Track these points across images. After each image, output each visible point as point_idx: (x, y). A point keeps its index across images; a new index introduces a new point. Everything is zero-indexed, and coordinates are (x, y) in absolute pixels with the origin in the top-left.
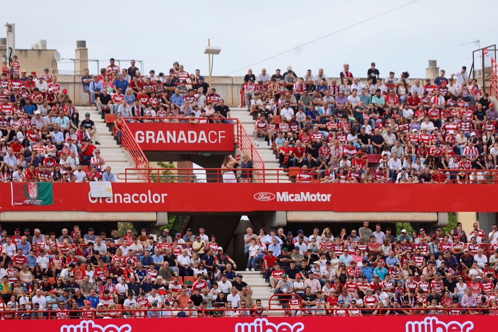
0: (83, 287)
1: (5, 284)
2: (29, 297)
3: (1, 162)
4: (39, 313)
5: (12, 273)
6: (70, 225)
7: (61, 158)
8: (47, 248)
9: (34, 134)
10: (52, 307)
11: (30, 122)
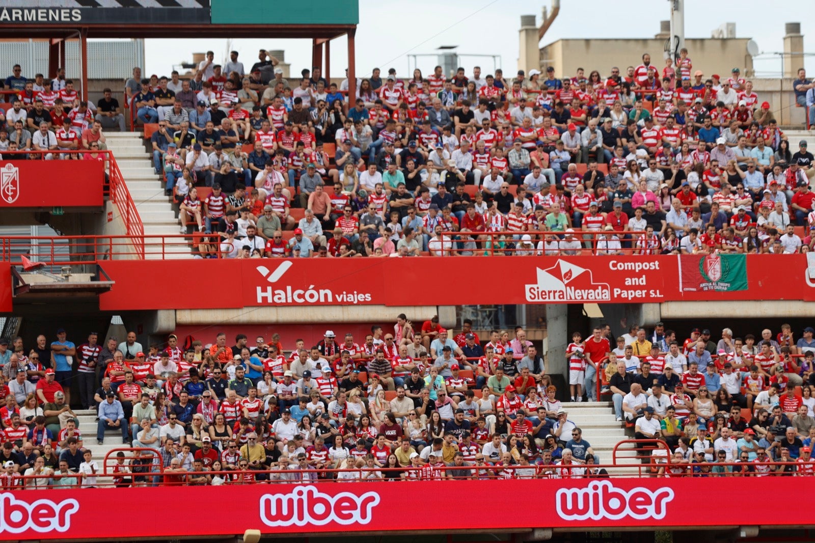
0: (798, 425)
1: (670, 418)
2: (710, 440)
3: (663, 221)
4: (726, 467)
5: (681, 402)
6: (775, 323)
7: (759, 214)
8: (738, 360)
9: (715, 175)
10: (748, 458)
11: (709, 157)
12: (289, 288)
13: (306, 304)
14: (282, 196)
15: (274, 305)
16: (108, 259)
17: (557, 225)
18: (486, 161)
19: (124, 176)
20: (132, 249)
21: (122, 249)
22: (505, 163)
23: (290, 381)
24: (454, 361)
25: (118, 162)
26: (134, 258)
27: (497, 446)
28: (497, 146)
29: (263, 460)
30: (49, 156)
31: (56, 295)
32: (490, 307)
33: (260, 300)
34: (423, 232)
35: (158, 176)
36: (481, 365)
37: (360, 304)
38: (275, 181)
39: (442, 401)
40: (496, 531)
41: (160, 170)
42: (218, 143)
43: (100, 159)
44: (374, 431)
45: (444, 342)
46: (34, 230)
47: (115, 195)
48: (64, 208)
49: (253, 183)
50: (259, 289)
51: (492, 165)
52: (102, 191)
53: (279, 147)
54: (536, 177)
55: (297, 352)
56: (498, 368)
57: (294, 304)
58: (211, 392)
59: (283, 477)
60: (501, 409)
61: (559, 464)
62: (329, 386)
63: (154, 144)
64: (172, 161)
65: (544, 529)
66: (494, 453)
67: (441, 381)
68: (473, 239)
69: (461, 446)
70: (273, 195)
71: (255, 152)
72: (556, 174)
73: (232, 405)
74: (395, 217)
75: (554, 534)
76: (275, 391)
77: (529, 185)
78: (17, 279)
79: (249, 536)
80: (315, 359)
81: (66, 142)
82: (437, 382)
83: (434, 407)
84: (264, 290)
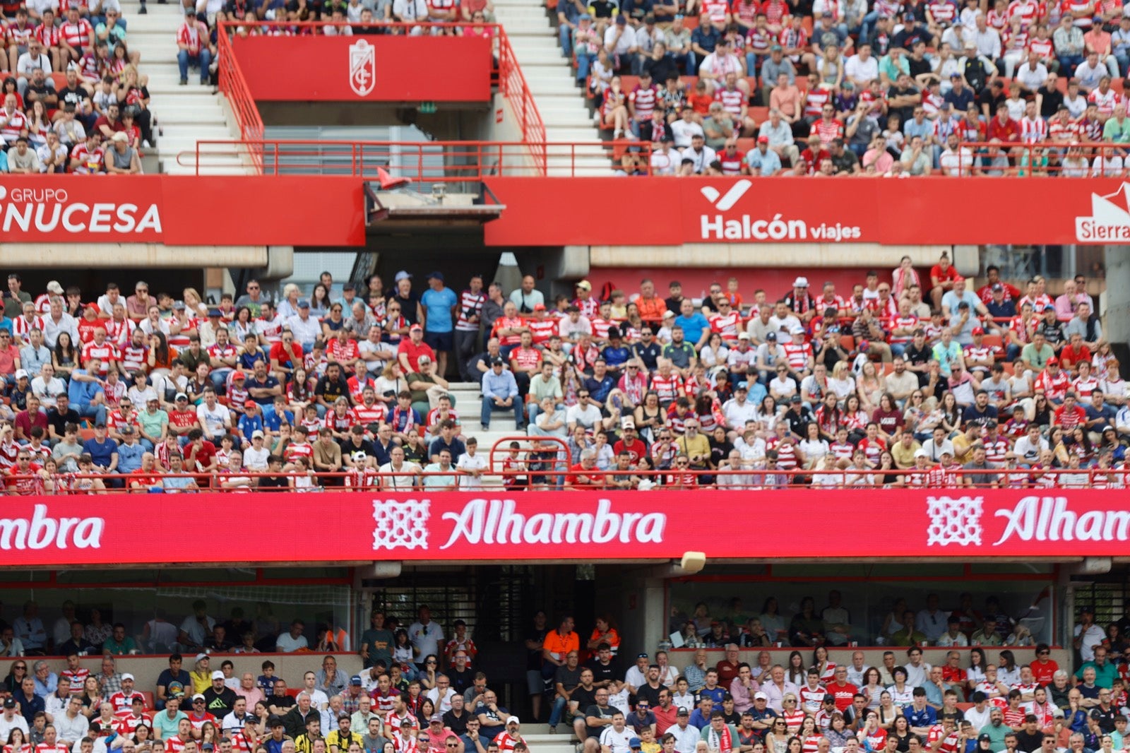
12: (746, 218)
13: (769, 241)
14: (736, 89)
15: (725, 241)
16: (497, 174)
17: (1121, 134)
18: (1023, 43)
19: (520, 59)
20: (529, 161)
21: (516, 161)
22: (1049, 47)
23: (747, 346)
24: (975, 322)
25: (511, 40)
26: (533, 173)
27: (1034, 442)
28: (1038, 23)
29: (707, 455)
30: (416, 30)
31: (424, 223)
32: (1025, 247)
33: (705, 235)
34: (933, 143)
35: (566, 60)
36: (1014, 328)
37: (844, 241)
38: (729, 68)
39: (957, 379)
40: (1033, 560)
41: (569, 52)
42: (650, 15)
43: (486, 35)
44: (863, 418)
45: (960, 295)
46: (395, 133)
47: (507, 86)
48: (436, 103)
49: (696, 72)
50: (704, 219)
51: (1030, 50)
52: (489, 81)
53: (733, 21)
54: (1093, 66)
55: (756, 307)
56: (1036, 333)
57: (753, 240)
58: (637, 361)
59: (736, 480)
60: (1041, 391)
61: (1121, 468)
62: (800, 355)
63: (561, 15)
64: (586, 40)
65: (1100, 557)
66: (1030, 452)
67: (956, 349)
68: (1003, 153)
69: (986, 440)
70: (724, 89)
71: (701, 28)
72: (1120, 64)
73: (667, 380)
74: (894, 123)
75: (1114, 566)
76: (726, 361)
77: (1083, 79)
78: (372, 201)
79: (689, 561)
80: (782, 317)
81: (440, 12)
82: (951, 351)
83: (946, 386)
84: (712, 220)
